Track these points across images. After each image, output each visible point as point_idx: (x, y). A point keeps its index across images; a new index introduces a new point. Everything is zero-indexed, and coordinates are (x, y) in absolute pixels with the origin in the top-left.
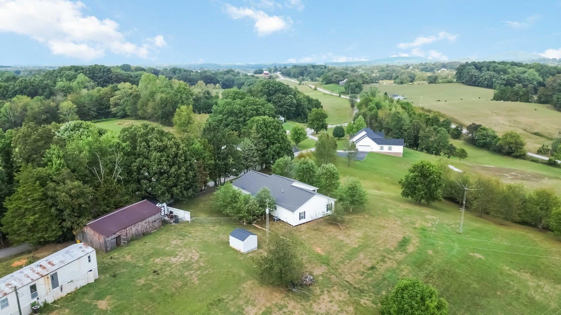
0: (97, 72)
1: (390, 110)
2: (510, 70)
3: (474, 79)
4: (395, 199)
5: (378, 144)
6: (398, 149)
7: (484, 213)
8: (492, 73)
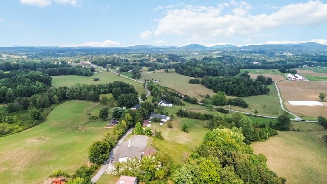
0: (35, 78)
1: (161, 90)
2: (193, 69)
3: (182, 72)
4: (176, 116)
5: (166, 104)
6: (171, 105)
7: (190, 117)
8: (188, 70)
